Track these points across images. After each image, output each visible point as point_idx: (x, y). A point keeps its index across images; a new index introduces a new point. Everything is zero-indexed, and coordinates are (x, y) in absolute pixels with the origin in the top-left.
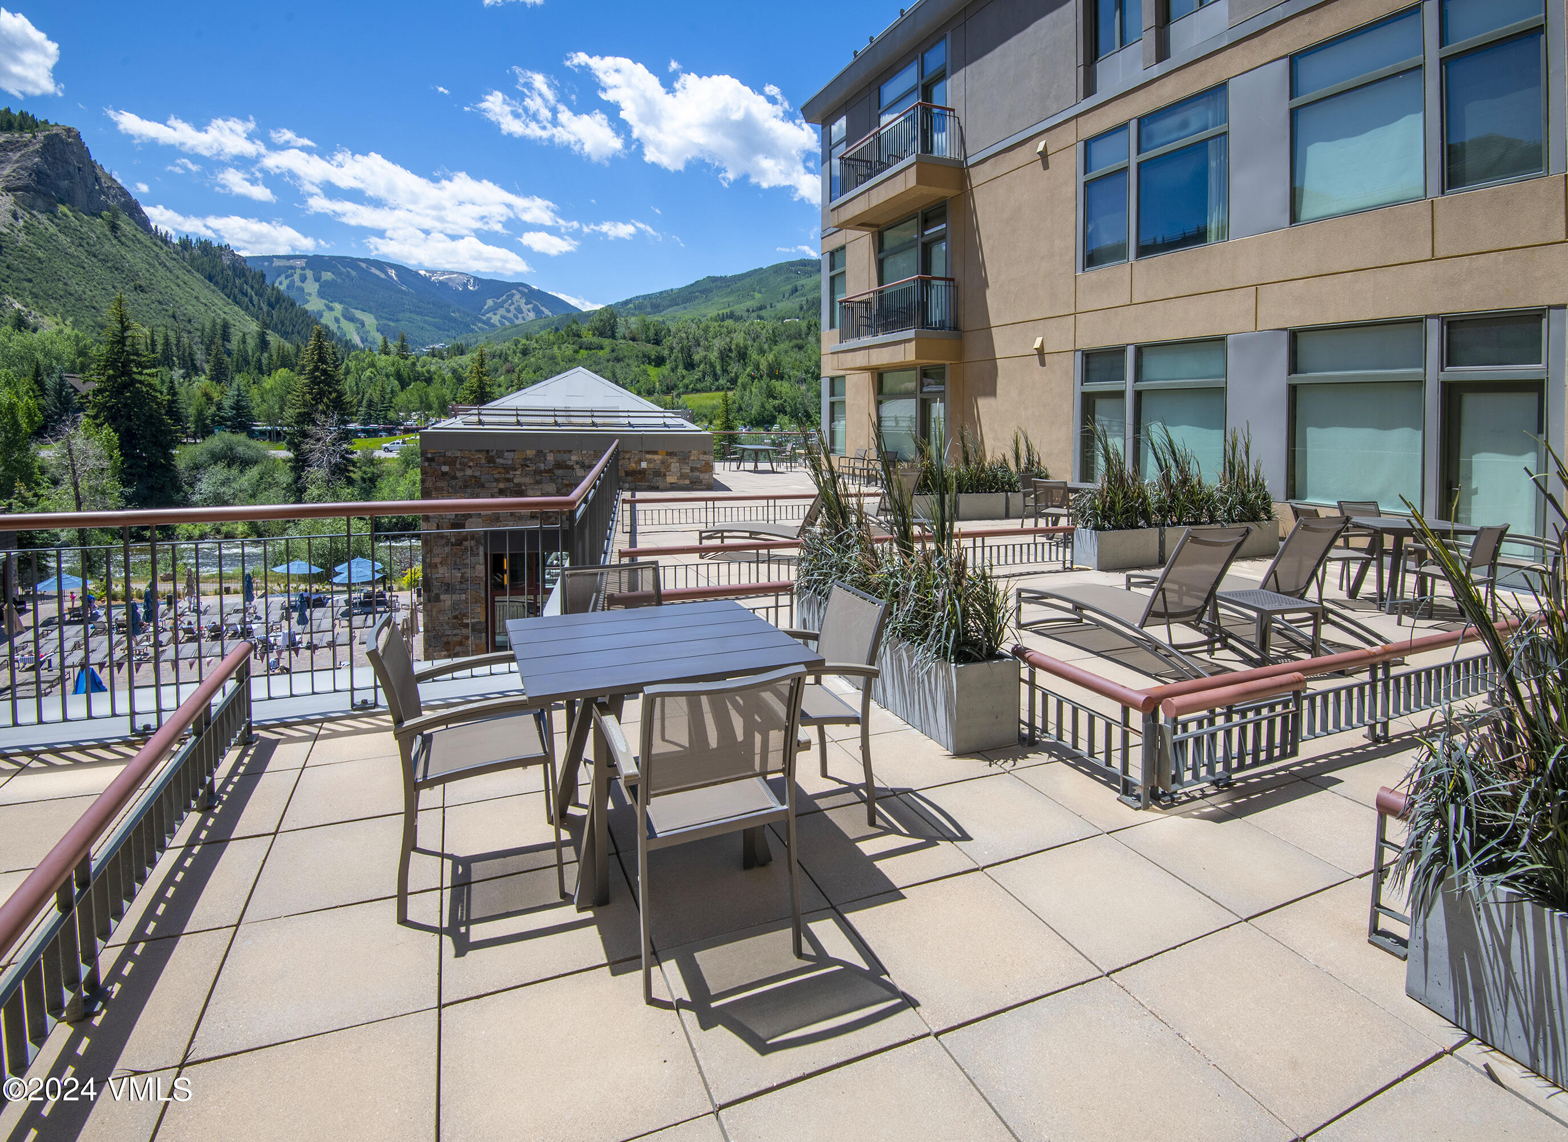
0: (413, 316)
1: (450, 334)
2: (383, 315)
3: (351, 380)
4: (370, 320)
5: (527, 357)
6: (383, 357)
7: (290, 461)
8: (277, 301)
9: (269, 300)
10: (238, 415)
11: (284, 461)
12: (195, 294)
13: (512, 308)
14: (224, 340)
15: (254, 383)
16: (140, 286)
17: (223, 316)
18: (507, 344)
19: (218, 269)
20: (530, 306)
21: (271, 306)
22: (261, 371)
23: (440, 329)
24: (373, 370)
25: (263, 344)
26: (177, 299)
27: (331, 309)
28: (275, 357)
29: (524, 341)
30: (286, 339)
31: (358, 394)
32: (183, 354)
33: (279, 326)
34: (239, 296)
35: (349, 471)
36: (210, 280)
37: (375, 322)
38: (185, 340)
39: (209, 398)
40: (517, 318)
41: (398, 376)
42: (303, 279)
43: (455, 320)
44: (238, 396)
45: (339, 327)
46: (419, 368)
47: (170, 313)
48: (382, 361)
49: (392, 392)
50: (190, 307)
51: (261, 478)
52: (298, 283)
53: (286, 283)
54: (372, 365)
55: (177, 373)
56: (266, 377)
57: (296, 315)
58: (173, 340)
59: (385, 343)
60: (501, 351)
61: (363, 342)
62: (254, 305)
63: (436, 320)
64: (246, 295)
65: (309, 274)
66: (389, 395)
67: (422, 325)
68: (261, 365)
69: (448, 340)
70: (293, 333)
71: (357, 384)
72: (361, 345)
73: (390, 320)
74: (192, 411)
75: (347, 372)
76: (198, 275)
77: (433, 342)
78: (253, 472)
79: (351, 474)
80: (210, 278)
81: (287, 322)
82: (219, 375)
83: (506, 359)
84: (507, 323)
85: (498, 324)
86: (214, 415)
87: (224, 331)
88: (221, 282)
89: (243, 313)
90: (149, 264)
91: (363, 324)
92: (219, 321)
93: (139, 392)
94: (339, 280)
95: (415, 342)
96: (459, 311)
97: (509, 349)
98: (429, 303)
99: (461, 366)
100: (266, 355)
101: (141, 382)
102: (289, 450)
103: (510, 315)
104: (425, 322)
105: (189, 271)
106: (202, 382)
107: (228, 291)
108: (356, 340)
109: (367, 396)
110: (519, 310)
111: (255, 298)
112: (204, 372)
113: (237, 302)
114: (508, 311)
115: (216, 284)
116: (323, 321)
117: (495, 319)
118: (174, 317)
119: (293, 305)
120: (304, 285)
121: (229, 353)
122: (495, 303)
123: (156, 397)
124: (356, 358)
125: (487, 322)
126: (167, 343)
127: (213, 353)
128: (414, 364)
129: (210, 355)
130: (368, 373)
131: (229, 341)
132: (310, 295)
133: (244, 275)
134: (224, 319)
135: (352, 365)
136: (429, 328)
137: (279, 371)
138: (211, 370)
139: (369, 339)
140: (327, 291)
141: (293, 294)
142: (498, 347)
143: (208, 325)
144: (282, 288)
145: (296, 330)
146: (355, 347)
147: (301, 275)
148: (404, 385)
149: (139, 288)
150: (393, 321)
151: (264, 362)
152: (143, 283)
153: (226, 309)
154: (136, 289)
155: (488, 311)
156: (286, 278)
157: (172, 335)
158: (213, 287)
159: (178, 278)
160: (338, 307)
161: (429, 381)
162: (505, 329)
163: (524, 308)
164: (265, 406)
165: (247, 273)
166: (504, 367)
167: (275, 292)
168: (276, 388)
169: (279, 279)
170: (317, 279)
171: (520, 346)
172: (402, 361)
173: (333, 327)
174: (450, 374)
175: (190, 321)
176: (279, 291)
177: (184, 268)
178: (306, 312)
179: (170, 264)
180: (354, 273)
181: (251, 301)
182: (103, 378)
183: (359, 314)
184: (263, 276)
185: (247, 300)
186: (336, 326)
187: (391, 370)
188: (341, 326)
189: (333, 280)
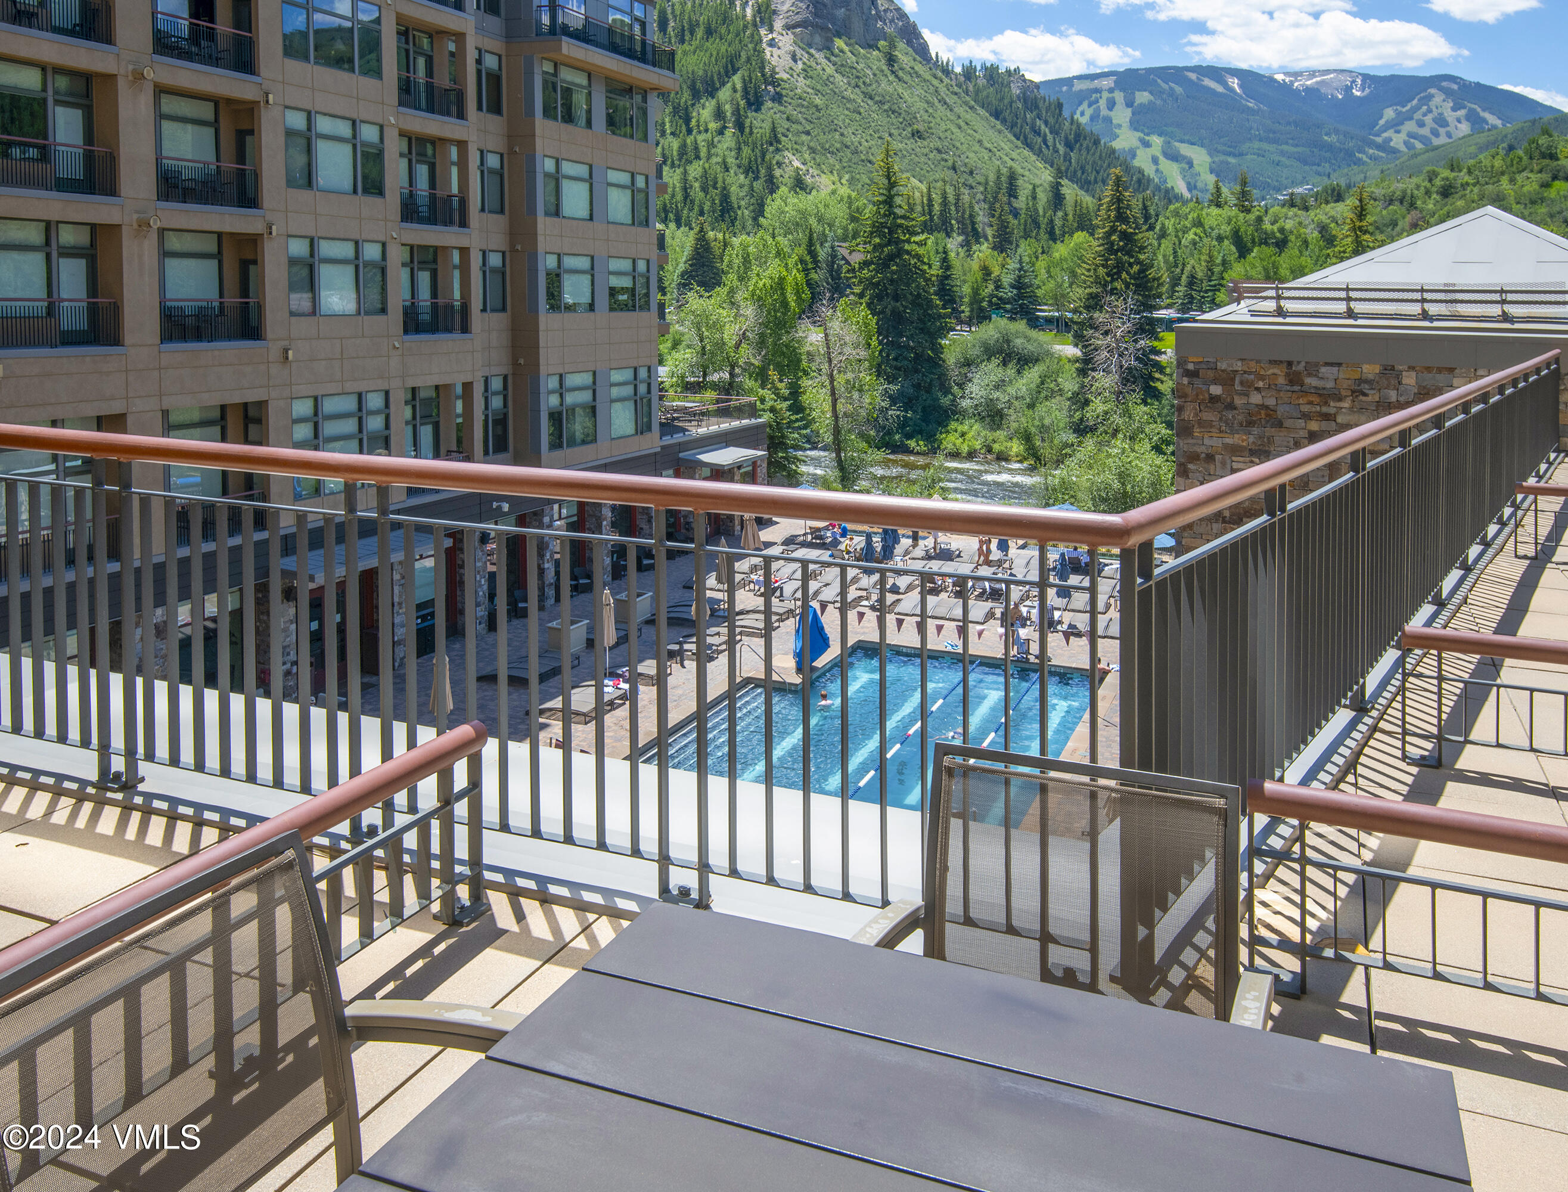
0: (1265, 146)
1: (1320, 169)
2: (1220, 147)
3: (1167, 246)
4: (1200, 156)
5: (1450, 200)
6: (1214, 211)
7: (1077, 360)
8: (1077, 138)
9: (1066, 138)
10: (1020, 296)
11: (1069, 361)
12: (978, 136)
13: (1428, 119)
14: (1010, 196)
15: (1043, 252)
16: (918, 132)
17: (1010, 163)
18: (1415, 180)
19: (1006, 101)
20: (1462, 113)
21: (1069, 146)
22: (1053, 237)
23: (1305, 162)
24: (1199, 230)
25: (1057, 199)
26: (958, 144)
27: (1147, 145)
28: (1070, 217)
29: (1446, 173)
30: (1087, 191)
31: (1176, 266)
32: (963, 216)
33: (1079, 173)
34: (1031, 136)
35: (1153, 379)
36: (997, 118)
37: (1208, 159)
38: (966, 198)
39: (986, 271)
40: (1436, 134)
41: (1237, 239)
42: (1111, 105)
43: (1330, 147)
44: (1020, 270)
45: (1157, 170)
46: (1267, 226)
47: (950, 163)
48: (1213, 216)
49: (1224, 262)
50: (972, 155)
51: (1042, 383)
52: (1104, 112)
53: (1089, 112)
54: (1198, 223)
55: (954, 243)
56: (1059, 245)
57: (1100, 157)
58: (951, 198)
59: (1218, 189)
60: (1404, 192)
61: (1190, 190)
62: (1048, 147)
63: (1299, 149)
64: (1039, 134)
65: (1120, 97)
66: (1221, 268)
67: (1277, 158)
68: (1053, 228)
69: (1317, 179)
70: (1096, 182)
71: (1175, 252)
72: (1187, 195)
73: (1230, 154)
74: (966, 289)
75: (1163, 235)
76: (982, 112)
77: (1294, 184)
78: (1033, 375)
79: (1158, 385)
80: (997, 115)
81: (1089, 168)
82: (1003, 243)
83: (1412, 205)
84: (1419, 145)
85: (1403, 148)
86: (992, 296)
87: (1011, 184)
88: (1009, 119)
89: (1034, 158)
90: (928, 102)
91: (1191, 164)
92: (1004, 171)
93: (906, 265)
94: (1159, 102)
95: (1265, 186)
96: (1337, 131)
97: (1418, 187)
98: (1289, 123)
99: (1334, 220)
100: (1060, 214)
101: (908, 253)
102: (1076, 345)
103: (1425, 131)
104: (1282, 153)
105: (971, 108)
106: (983, 251)
107: (1017, 130)
108: (1181, 187)
109: (1188, 268)
110: (1441, 121)
111: (1050, 137)
112: (987, 239)
113: (1028, 145)
114: (1421, 124)
115: (1004, 121)
116: (1136, 163)
117: (1398, 140)
118: (954, 168)
119: (1097, 142)
120: (1112, 114)
121: (1016, 213)
122: (1399, 113)
123: (924, 272)
124: (1176, 214)
125: (1384, 147)
126: (945, 203)
127: (997, 214)
128: (1259, 220)
129: (993, 216)
130: (1191, 236)
131: (1016, 197)
132: (1119, 126)
133: (1037, 107)
134: (1011, 168)
135: (1170, 224)
136: (1288, 162)
137: (1076, 235)
138: (994, 236)
139: (1199, 185)
140: (1143, 121)
141: (1097, 128)
142: (1398, 187)
143: (992, 177)
144: (1084, 120)
145: (1100, 178)
146: (1178, 198)
147: (1108, 99)
148: (1243, 252)
149: (917, 135)
150: (1234, 155)
151: (1058, 223)
152: (920, 127)
153: (1014, 155)
154: (913, 135)
155: (1385, 128)
156: (1090, 106)
157: (950, 190)
158: (999, 125)
159: (959, 117)
160: (1157, 141)
161: (1282, 244)
162: (1415, 156)
163: (1450, 116)
164: (1051, 284)
165: (1041, 105)
166: (1408, 218)
167: (1074, 127)
168: (1066, 260)
169: (1080, 109)
170: (1129, 104)
171: (1438, 182)
172: (1242, 215)
173: (1149, 170)
174: (1316, 234)
175: (971, 173)
176: (1079, 125)
177: (966, 103)
178: (1113, 151)
179: (951, 100)
180: (1178, 90)
181: (1045, 142)
182: (869, 248)
183: (1185, 150)
184: (1060, 106)
185: (1040, 140)
186: (1154, 168)
187: (1226, 229)
188: (1161, 167)
189: (1150, 102)
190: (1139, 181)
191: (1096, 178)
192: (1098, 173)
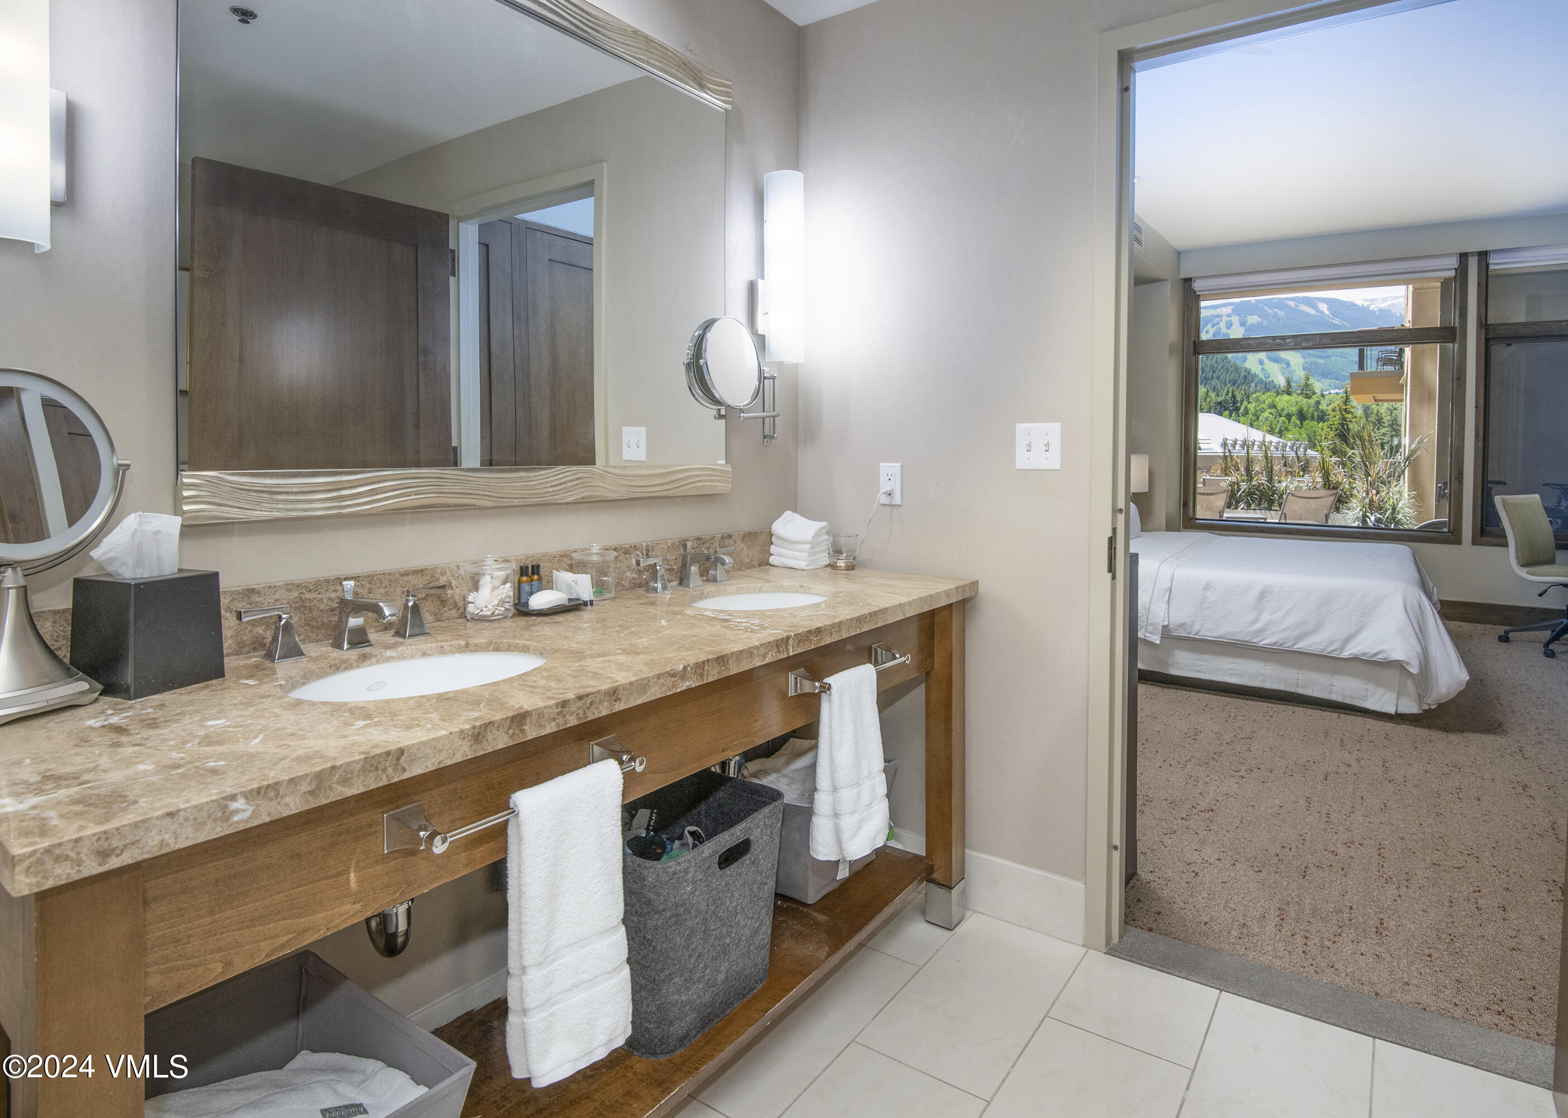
4: (1296, 360)
24: (1273, 411)
37: (1302, 361)
42: (1229, 325)
45: (1263, 369)
46: (1323, 407)
52: (1224, 330)
54: (1273, 406)
57: (1216, 362)
65: (1235, 319)
70: (1212, 378)
91: (1288, 365)
94: (1265, 322)
120: (1229, 331)
128: (1318, 403)
130: (1266, 414)
135: (1251, 407)
145: (1215, 375)
147: (1227, 322)
156: (1213, 326)
169: (1206, 329)
170: (1243, 324)
172: (1305, 400)
173: (1256, 370)
180: (1281, 313)
186: (1260, 367)
187: (1294, 409)
188: (1265, 367)
189: (1258, 323)
190: (1245, 377)
191: (1212, 376)
192: (1214, 372)
